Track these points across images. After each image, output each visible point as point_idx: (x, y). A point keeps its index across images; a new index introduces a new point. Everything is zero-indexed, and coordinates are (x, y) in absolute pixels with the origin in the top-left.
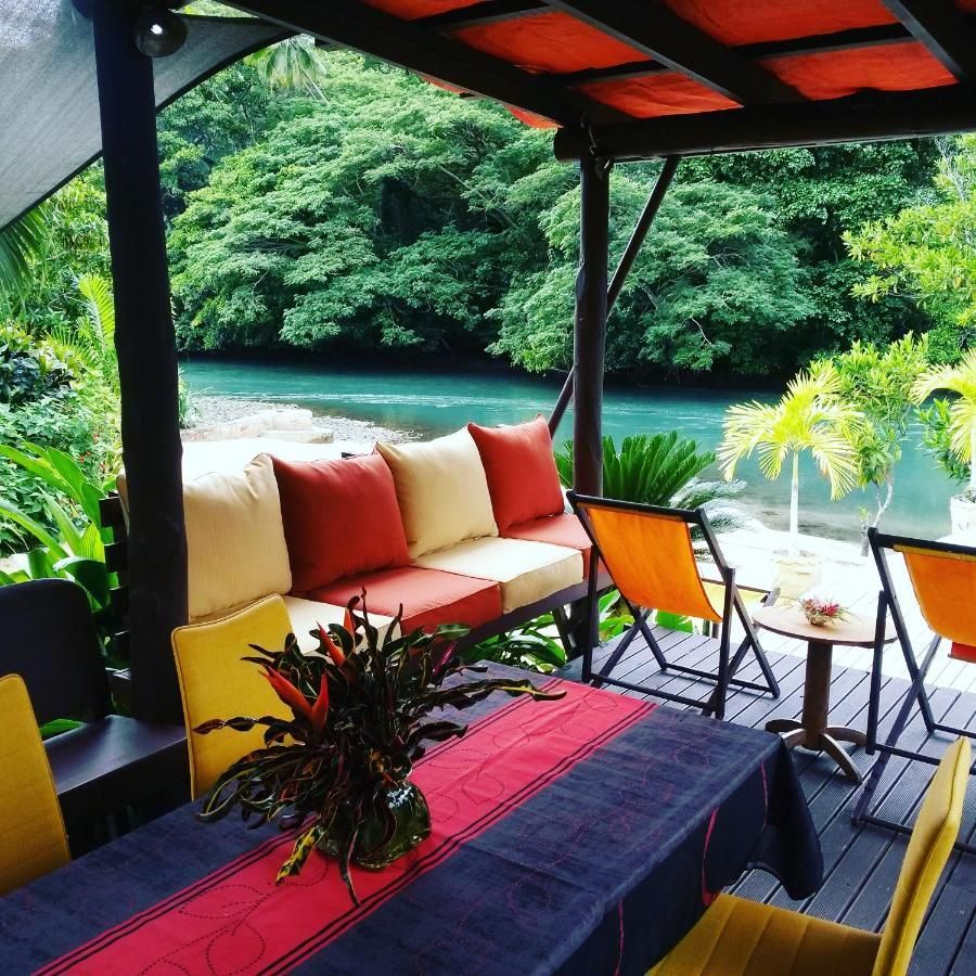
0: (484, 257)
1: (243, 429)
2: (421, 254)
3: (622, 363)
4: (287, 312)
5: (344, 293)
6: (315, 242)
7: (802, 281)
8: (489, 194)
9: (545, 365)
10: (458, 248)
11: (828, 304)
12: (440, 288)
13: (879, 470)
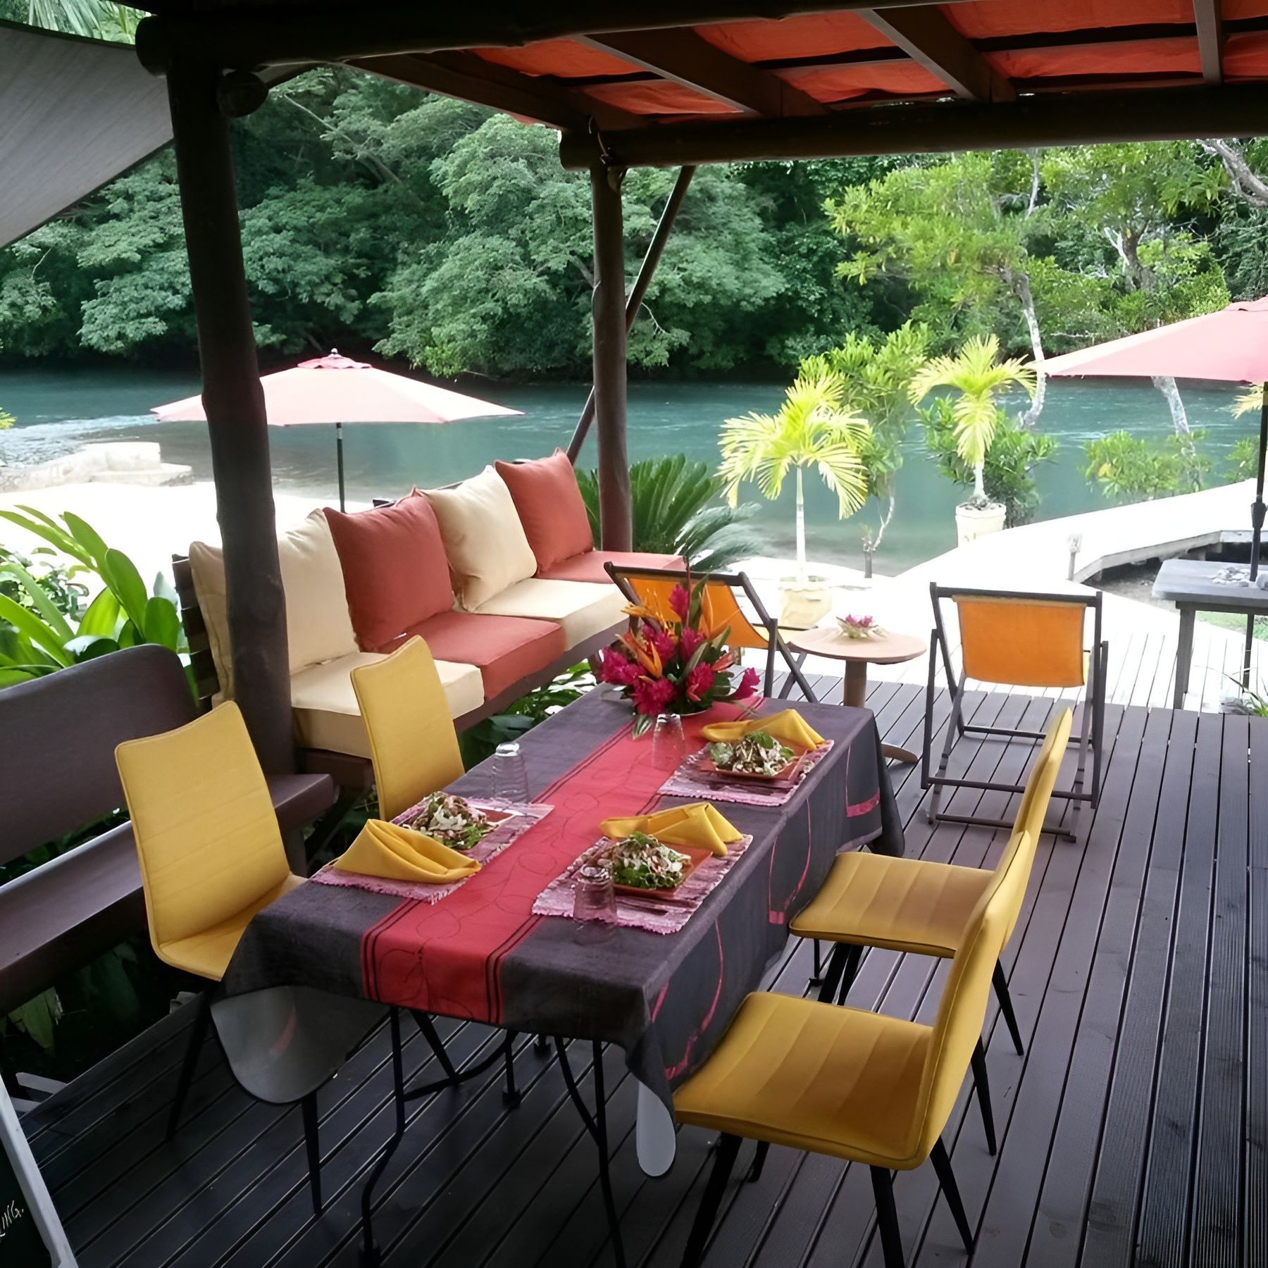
0: (358, 221)
1: (66, 472)
2: (270, 219)
3: (555, 360)
4: (85, 305)
5: (166, 276)
6: (118, 205)
7: (766, 249)
8: (359, 136)
9: (456, 367)
10: (321, 209)
11: (798, 277)
12: (301, 267)
13: (879, 480)
